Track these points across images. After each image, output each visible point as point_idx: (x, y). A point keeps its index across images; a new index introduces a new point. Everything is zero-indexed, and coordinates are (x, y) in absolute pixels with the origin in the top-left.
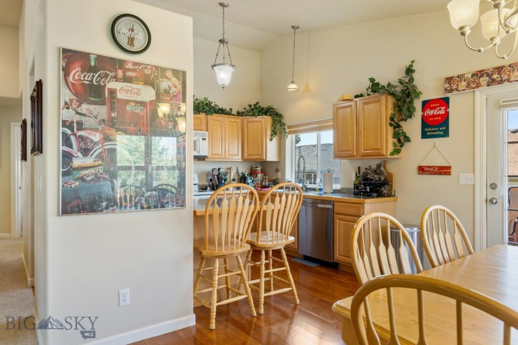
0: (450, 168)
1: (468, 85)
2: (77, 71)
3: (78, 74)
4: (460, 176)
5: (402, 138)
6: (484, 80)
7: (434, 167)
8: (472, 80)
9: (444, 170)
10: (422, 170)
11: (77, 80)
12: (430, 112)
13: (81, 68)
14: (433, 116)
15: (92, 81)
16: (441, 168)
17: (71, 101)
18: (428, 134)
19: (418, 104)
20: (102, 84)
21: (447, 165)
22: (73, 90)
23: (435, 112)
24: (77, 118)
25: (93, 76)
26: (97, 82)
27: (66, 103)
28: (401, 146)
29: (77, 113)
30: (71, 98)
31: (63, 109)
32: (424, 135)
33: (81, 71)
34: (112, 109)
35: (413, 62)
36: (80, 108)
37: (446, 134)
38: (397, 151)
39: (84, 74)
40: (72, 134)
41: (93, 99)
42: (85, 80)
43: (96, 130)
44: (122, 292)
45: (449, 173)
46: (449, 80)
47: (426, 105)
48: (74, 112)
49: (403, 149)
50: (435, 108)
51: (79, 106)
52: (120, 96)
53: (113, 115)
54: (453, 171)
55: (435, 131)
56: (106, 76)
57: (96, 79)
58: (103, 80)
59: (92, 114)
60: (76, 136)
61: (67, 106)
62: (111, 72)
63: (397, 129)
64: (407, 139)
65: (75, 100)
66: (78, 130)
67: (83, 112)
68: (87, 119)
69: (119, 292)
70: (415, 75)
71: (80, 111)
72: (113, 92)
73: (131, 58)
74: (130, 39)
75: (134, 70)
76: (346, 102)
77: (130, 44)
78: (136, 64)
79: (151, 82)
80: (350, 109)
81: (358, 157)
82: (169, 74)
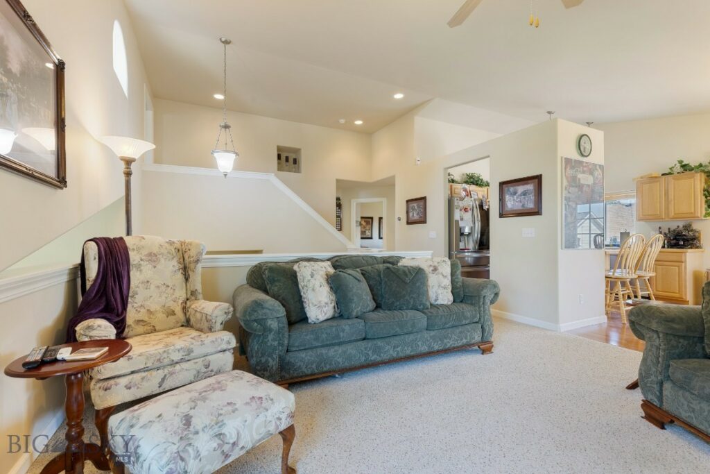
3: (569, 171)
11: (569, 175)
13: (570, 168)
20: (576, 176)
27: (565, 188)
31: (564, 190)
36: (569, 190)
39: (571, 171)
41: (573, 184)
42: (571, 174)
48: (567, 192)
51: (569, 188)
52: (582, 182)
56: (578, 171)
57: (574, 173)
58: (576, 173)
59: (573, 192)
60: (568, 205)
62: (579, 168)
68: (571, 195)
72: (579, 180)
73: (585, 159)
74: (585, 148)
75: (586, 166)
76: (652, 179)
77: (584, 151)
78: (587, 163)
79: (591, 173)
80: (658, 183)
81: (667, 219)
82: (598, 167)
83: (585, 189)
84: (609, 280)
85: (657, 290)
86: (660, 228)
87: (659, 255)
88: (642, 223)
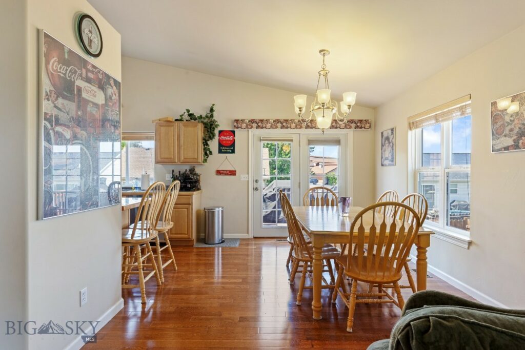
0: (235, 171)
1: (247, 126)
2: (55, 61)
3: (55, 64)
4: (241, 176)
5: (208, 152)
6: (255, 125)
7: (227, 171)
8: (249, 123)
9: (232, 173)
10: (219, 173)
11: (55, 71)
12: (223, 138)
13: (58, 59)
14: (226, 140)
15: (65, 74)
16: (230, 171)
17: (51, 91)
18: (223, 151)
19: (216, 132)
20: (73, 80)
21: (234, 170)
22: (52, 82)
23: (227, 138)
24: (55, 112)
25: (67, 70)
26: (69, 77)
27: (47, 95)
28: (207, 157)
29: (55, 106)
30: (51, 89)
31: (45, 99)
32: (220, 152)
33: (58, 62)
34: (79, 107)
35: (213, 105)
36: (57, 102)
37: (233, 152)
38: (205, 161)
39: (59, 66)
40: (51, 129)
41: (66, 94)
42: (60, 72)
43: (68, 127)
44: (82, 291)
45: (235, 175)
46: (237, 121)
47: (221, 132)
48: (52, 105)
49: (208, 159)
50: (227, 136)
51: (57, 99)
52: (84, 95)
53: (79, 113)
54: (237, 173)
55: (227, 150)
56: (75, 72)
57: (69, 74)
58: (73, 75)
59: (65, 109)
60: (54, 131)
61: (47, 97)
62: (79, 69)
63: (206, 146)
64: (211, 153)
65: (53, 92)
66: (56, 125)
67: (60, 106)
68: (62, 113)
69: (80, 292)
70: (215, 114)
71: (57, 105)
72: (79, 90)
73: (91, 60)
74: (90, 41)
75: (92, 72)
76: (168, 122)
77: (90, 46)
78: (94, 67)
79: (102, 87)
80: (172, 128)
81: (179, 163)
82: (112, 82)
83: (90, 108)
84: (127, 245)
85: (171, 234)
86: (173, 171)
87: (178, 198)
88: (159, 166)
